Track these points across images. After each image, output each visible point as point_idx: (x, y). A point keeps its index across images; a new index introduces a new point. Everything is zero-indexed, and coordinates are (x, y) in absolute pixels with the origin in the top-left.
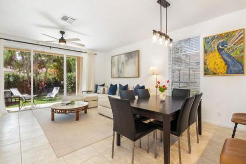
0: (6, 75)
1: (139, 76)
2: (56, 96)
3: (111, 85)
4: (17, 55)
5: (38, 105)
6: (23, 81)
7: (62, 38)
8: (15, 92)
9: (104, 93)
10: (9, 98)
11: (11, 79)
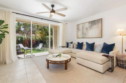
0: (17, 37)
1: (102, 37)
2: (41, 48)
3: (78, 43)
4: (22, 28)
5: (34, 54)
6: (25, 40)
8: (21, 46)
9: (73, 48)
10: (19, 50)
11: (19, 39)
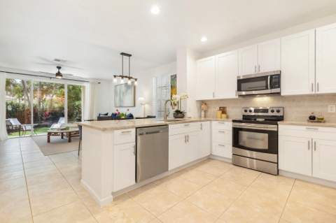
6: (24, 111)
7: (59, 72)
